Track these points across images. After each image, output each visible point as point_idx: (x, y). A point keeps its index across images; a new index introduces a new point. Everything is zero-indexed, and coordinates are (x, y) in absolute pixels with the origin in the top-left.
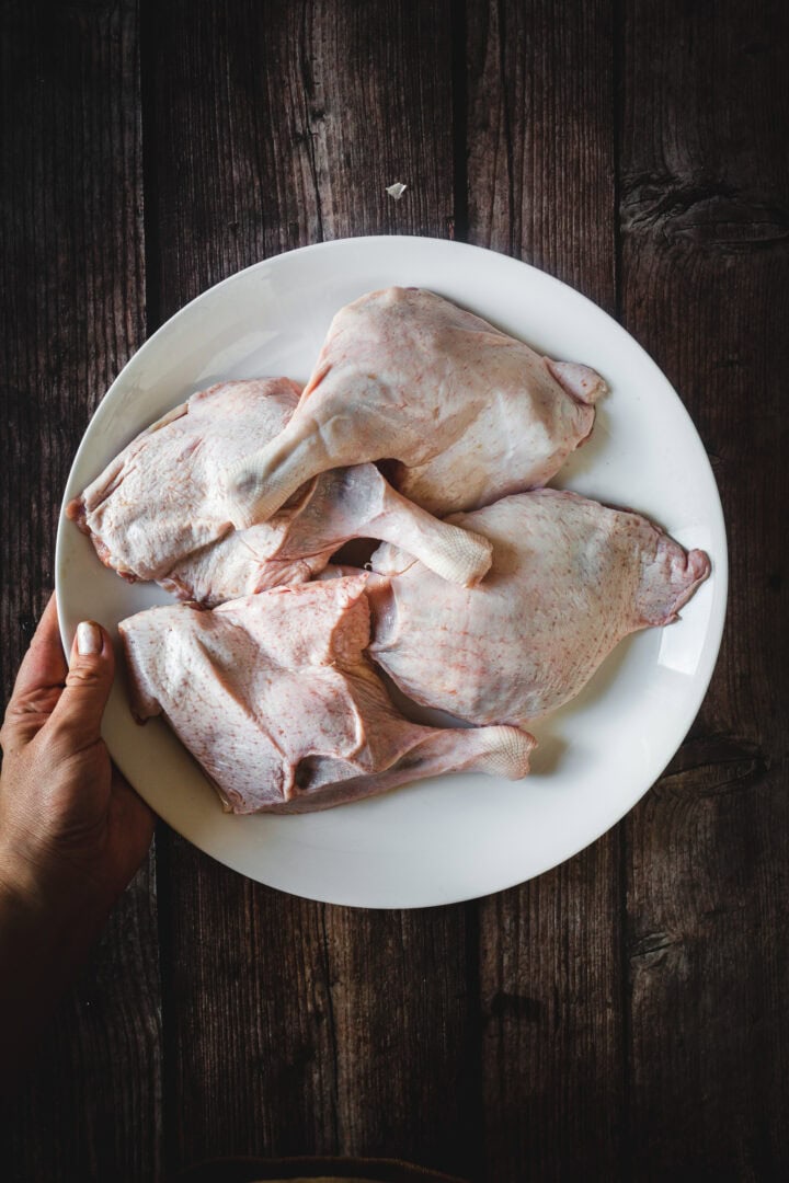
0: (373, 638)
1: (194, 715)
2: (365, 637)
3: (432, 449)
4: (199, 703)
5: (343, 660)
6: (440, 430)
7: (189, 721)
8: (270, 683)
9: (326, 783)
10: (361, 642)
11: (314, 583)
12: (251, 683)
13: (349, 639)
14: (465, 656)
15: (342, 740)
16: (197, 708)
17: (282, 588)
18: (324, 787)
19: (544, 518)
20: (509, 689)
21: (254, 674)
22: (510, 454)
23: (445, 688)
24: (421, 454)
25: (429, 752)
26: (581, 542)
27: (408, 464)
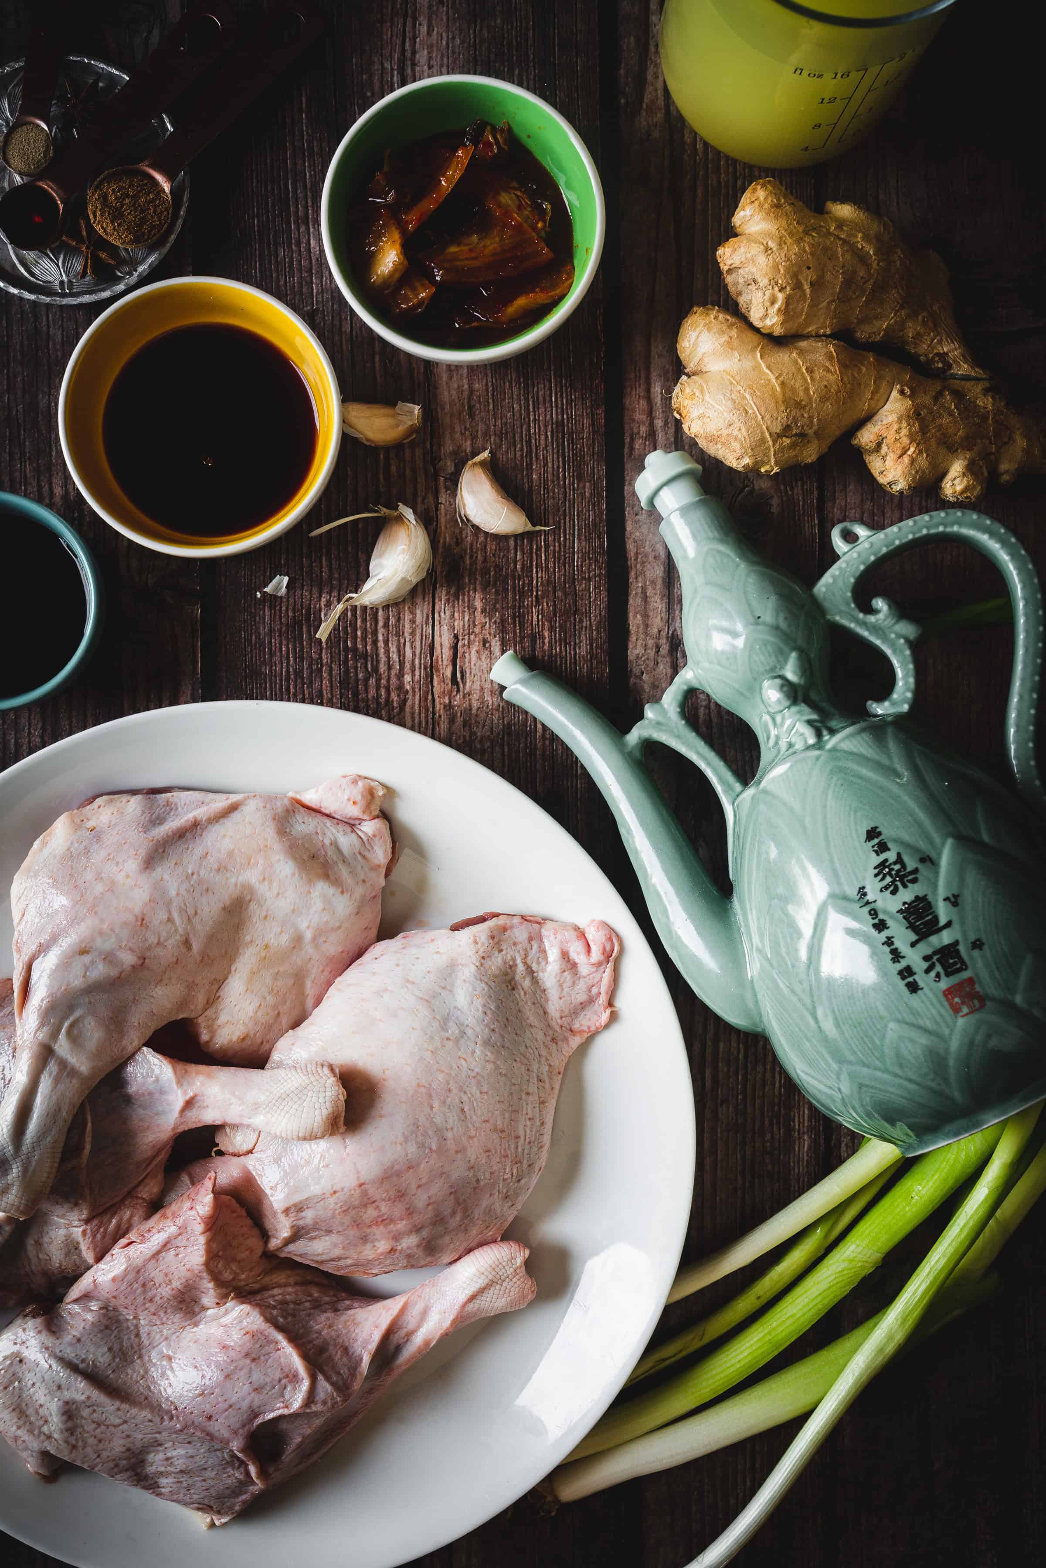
0: (265, 1235)
1: (101, 1446)
2: (254, 1242)
3: (212, 984)
4: (99, 1430)
5: (243, 1283)
6: (205, 960)
7: (99, 1456)
8: (170, 1358)
9: (299, 1439)
10: (252, 1251)
11: (156, 1217)
12: (146, 1371)
13: (234, 1259)
14: (377, 1207)
15: (285, 1387)
16: (99, 1436)
17: (123, 1241)
18: (299, 1445)
19: (386, 990)
20: (454, 1213)
21: (146, 1358)
22: (308, 935)
23: (379, 1251)
24: (201, 998)
25: (403, 1333)
26: (445, 993)
27: (192, 1016)
